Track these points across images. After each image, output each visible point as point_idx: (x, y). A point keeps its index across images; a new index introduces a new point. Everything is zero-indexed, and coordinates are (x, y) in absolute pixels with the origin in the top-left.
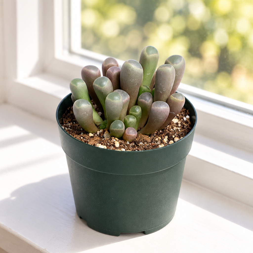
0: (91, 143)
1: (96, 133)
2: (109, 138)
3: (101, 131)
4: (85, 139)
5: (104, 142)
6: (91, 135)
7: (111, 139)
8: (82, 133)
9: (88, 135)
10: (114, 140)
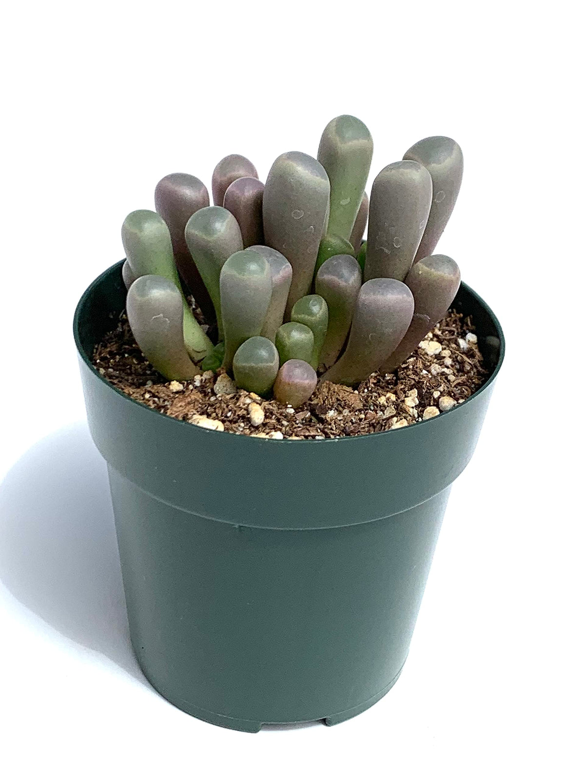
0: (176, 409)
1: (192, 381)
2: (231, 396)
3: (207, 375)
4: (159, 398)
5: (215, 409)
6: (175, 386)
7: (237, 398)
8: (150, 383)
9: (168, 388)
10: (248, 401)
